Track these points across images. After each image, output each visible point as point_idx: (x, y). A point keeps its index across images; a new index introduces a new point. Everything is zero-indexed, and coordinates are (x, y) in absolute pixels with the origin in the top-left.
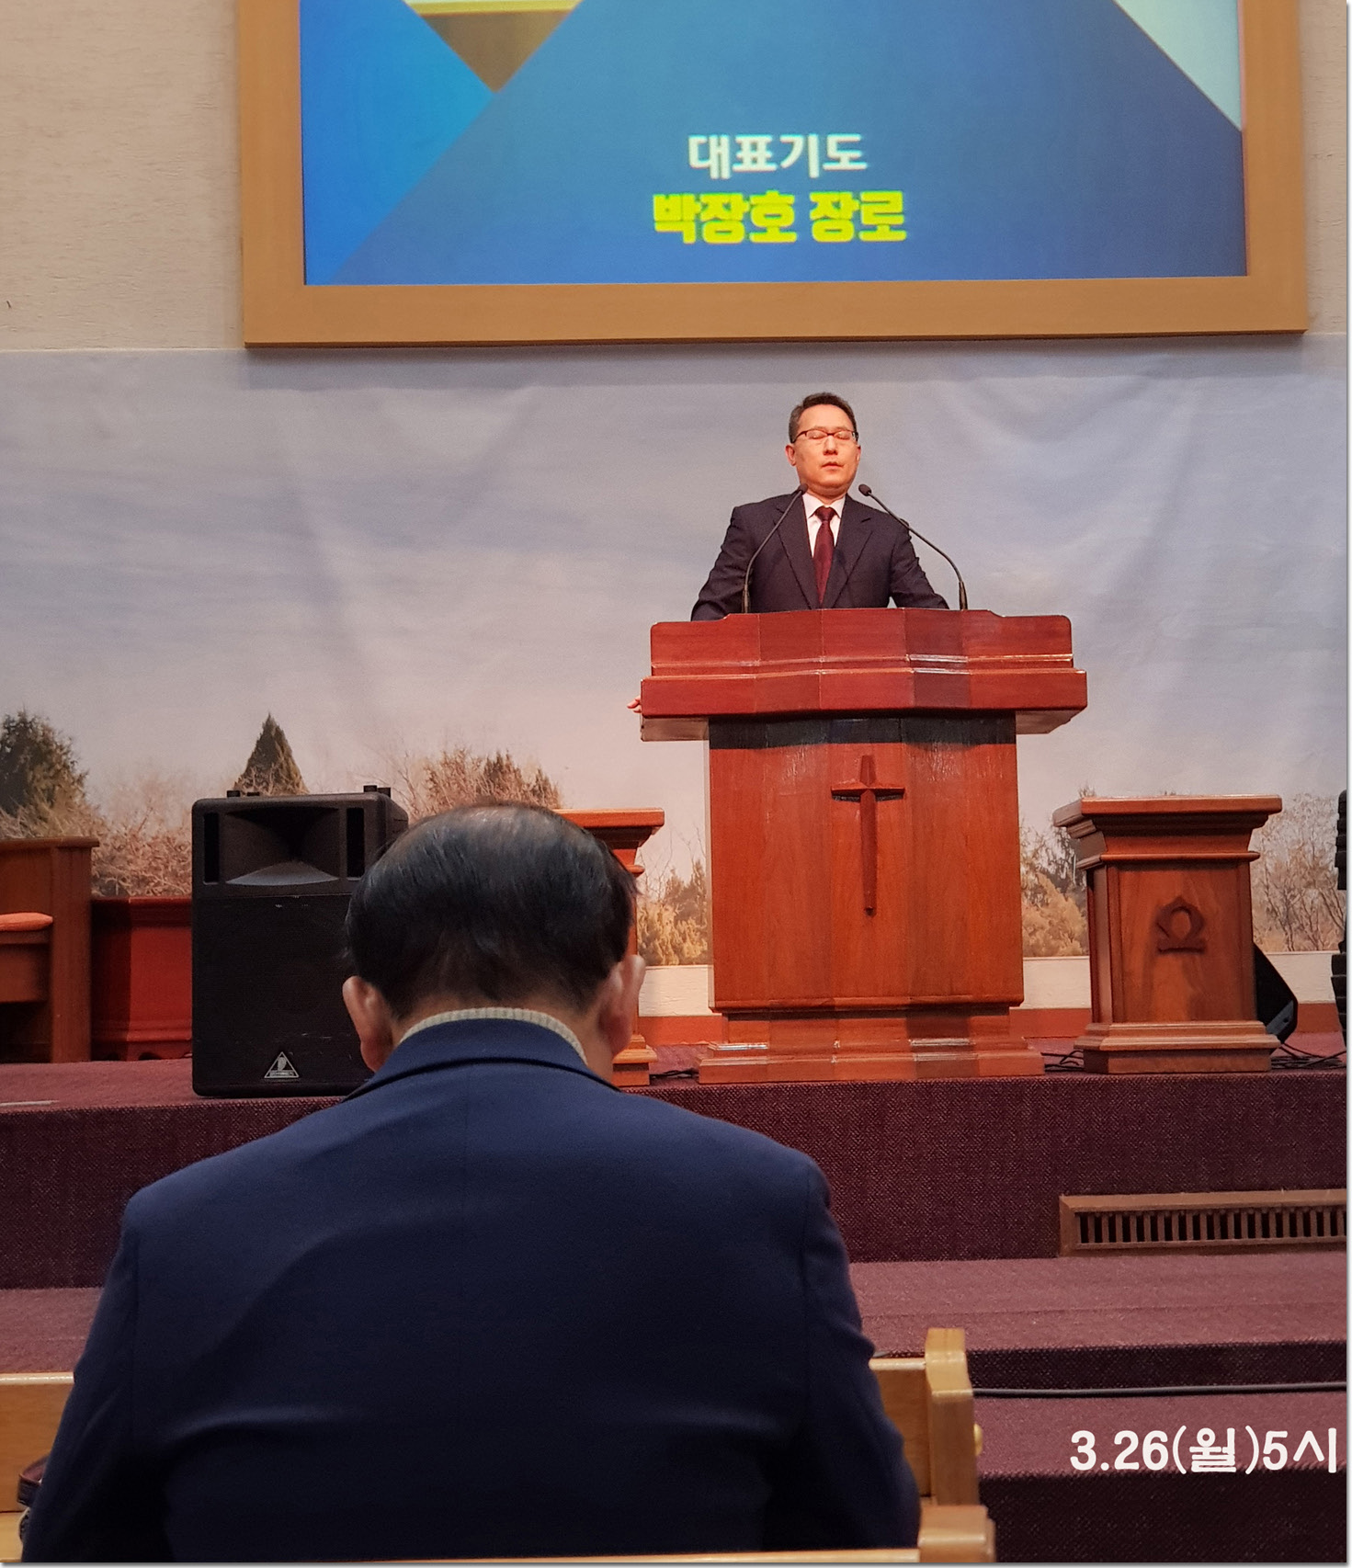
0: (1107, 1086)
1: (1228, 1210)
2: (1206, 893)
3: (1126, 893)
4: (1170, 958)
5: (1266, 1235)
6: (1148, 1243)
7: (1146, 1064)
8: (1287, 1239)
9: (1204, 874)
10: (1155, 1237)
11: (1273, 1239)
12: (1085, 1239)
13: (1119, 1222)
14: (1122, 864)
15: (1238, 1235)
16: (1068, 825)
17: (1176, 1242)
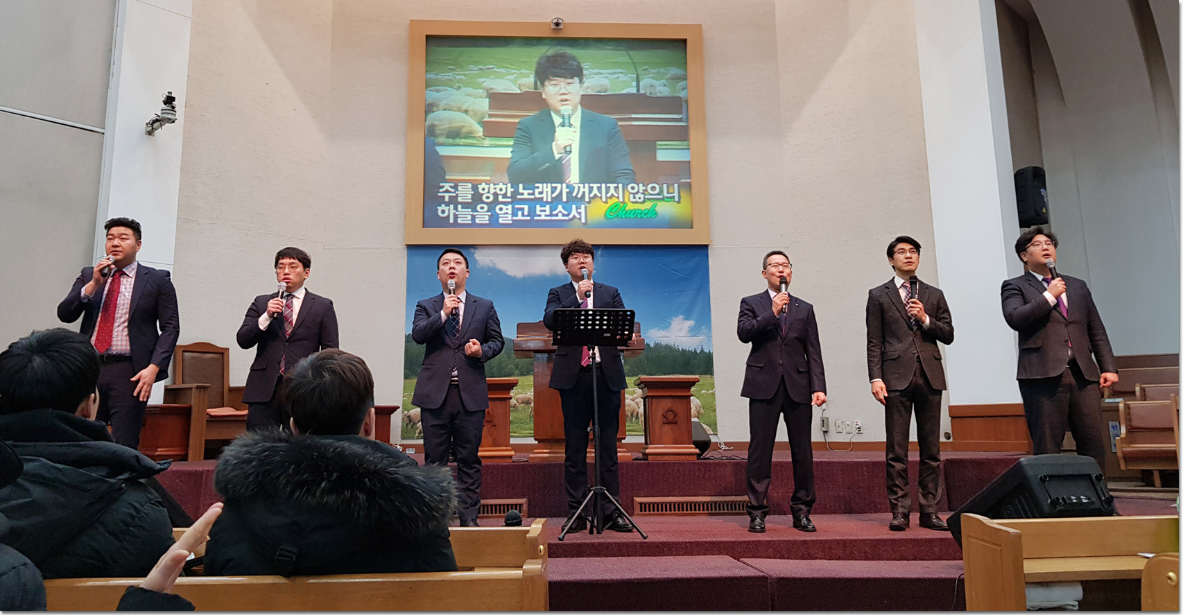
0: (649, 464)
1: (684, 503)
2: (678, 406)
3: (653, 406)
4: (667, 425)
5: (695, 510)
6: (660, 512)
7: (659, 458)
8: (701, 512)
9: (677, 400)
10: (662, 511)
11: (697, 512)
12: (641, 511)
13: (651, 505)
14: (652, 397)
15: (687, 510)
16: (638, 385)
17: (668, 512)
